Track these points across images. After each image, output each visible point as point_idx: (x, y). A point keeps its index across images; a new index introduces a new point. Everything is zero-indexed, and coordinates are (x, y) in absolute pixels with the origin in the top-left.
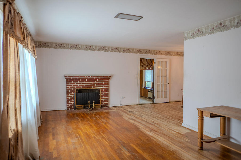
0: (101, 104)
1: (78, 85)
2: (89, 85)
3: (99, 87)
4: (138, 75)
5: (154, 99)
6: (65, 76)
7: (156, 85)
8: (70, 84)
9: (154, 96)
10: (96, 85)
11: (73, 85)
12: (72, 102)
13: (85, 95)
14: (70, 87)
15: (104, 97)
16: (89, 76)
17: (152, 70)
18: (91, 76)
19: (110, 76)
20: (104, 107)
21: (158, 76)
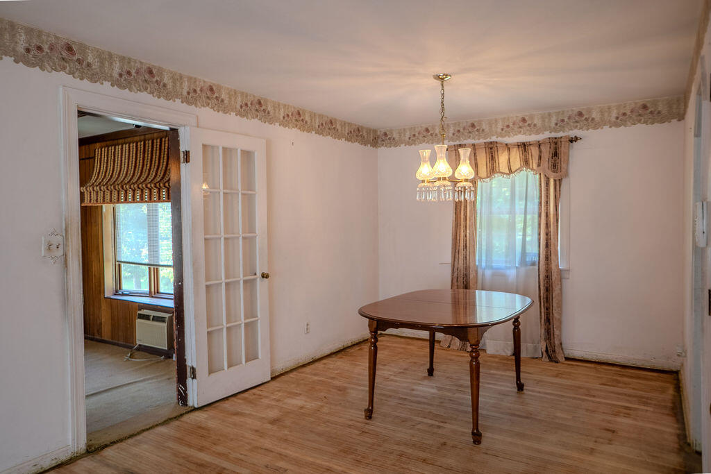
4: (66, 238)
5: (189, 381)
7: (196, 293)
9: (189, 363)
17: (169, 205)
21: (205, 239)
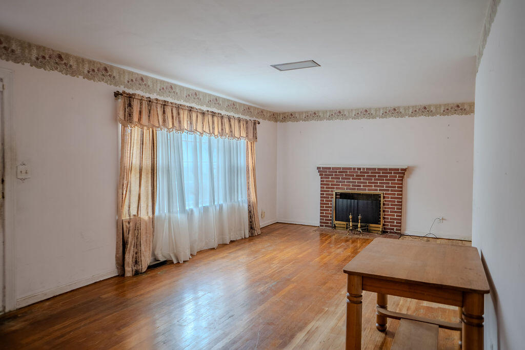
0: (384, 225)
1: (339, 185)
2: (360, 186)
3: (380, 190)
6: (318, 168)
8: (326, 181)
10: (375, 186)
11: (332, 185)
12: (329, 213)
13: (351, 203)
14: (326, 188)
15: (391, 212)
16: (359, 169)
18: (364, 169)
19: (405, 170)
20: (390, 232)
